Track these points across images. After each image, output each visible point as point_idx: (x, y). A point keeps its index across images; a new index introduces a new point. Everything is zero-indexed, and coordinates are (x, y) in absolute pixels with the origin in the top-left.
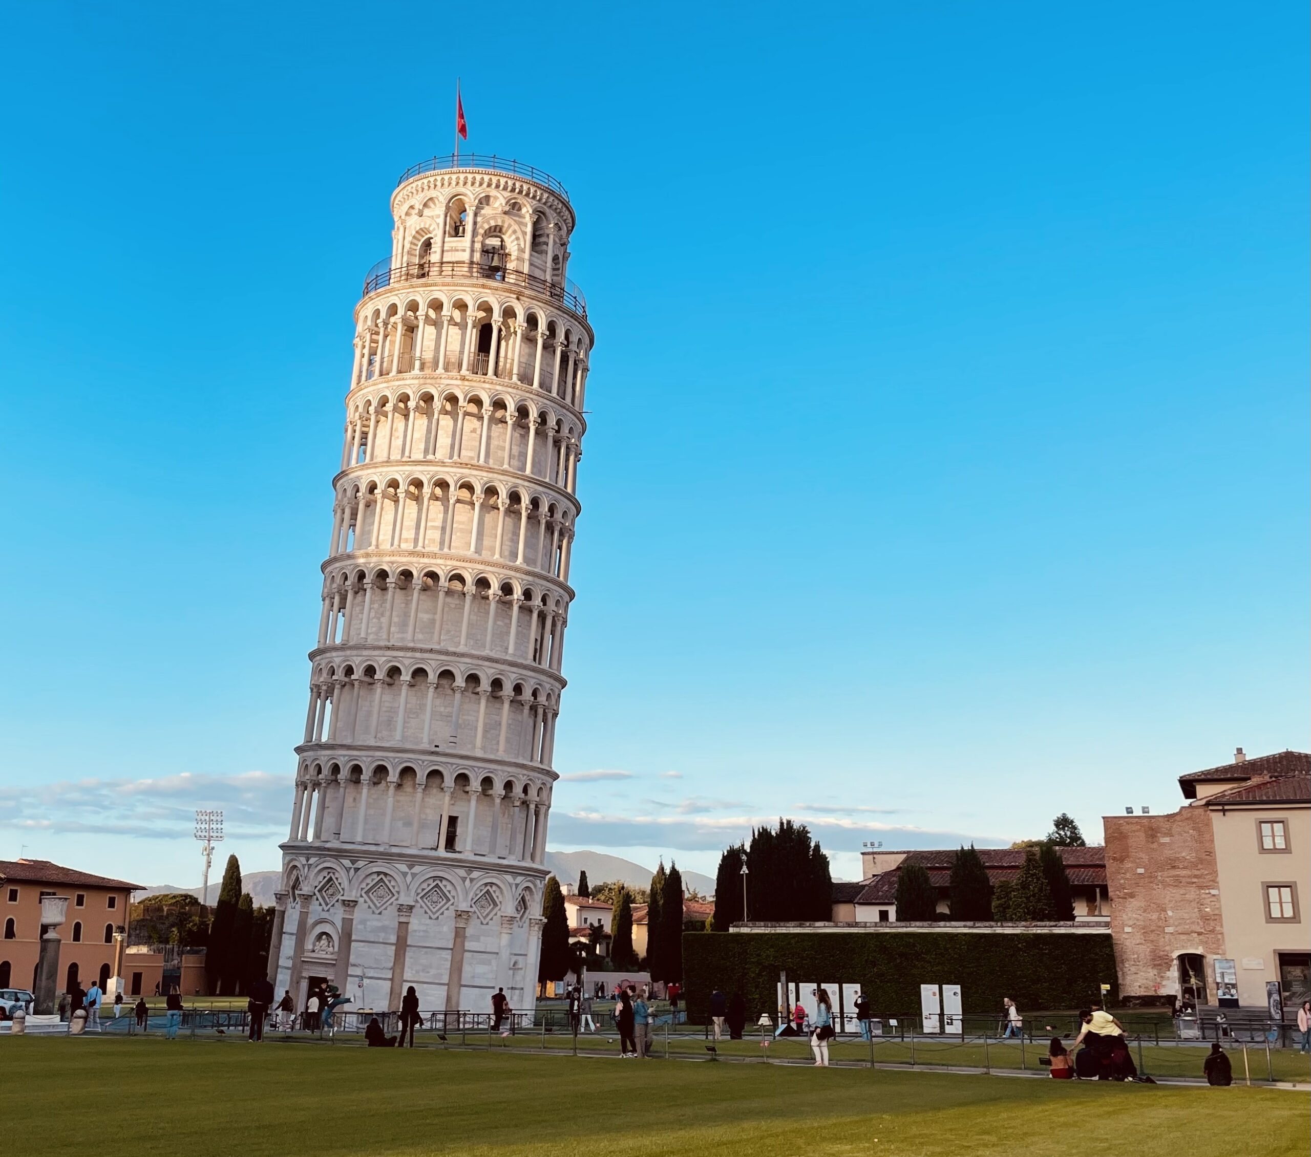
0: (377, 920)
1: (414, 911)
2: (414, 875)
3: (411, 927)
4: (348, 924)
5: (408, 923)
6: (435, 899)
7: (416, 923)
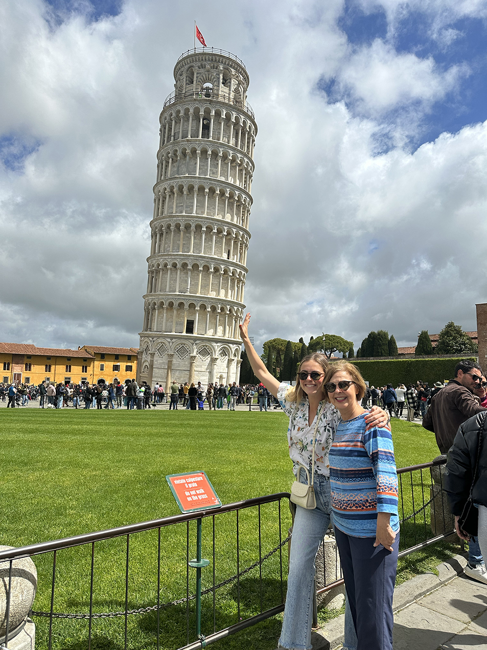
0: (162, 360)
1: (174, 356)
2: (173, 343)
3: (174, 362)
4: (152, 361)
5: (171, 361)
6: (182, 352)
7: (175, 361)
